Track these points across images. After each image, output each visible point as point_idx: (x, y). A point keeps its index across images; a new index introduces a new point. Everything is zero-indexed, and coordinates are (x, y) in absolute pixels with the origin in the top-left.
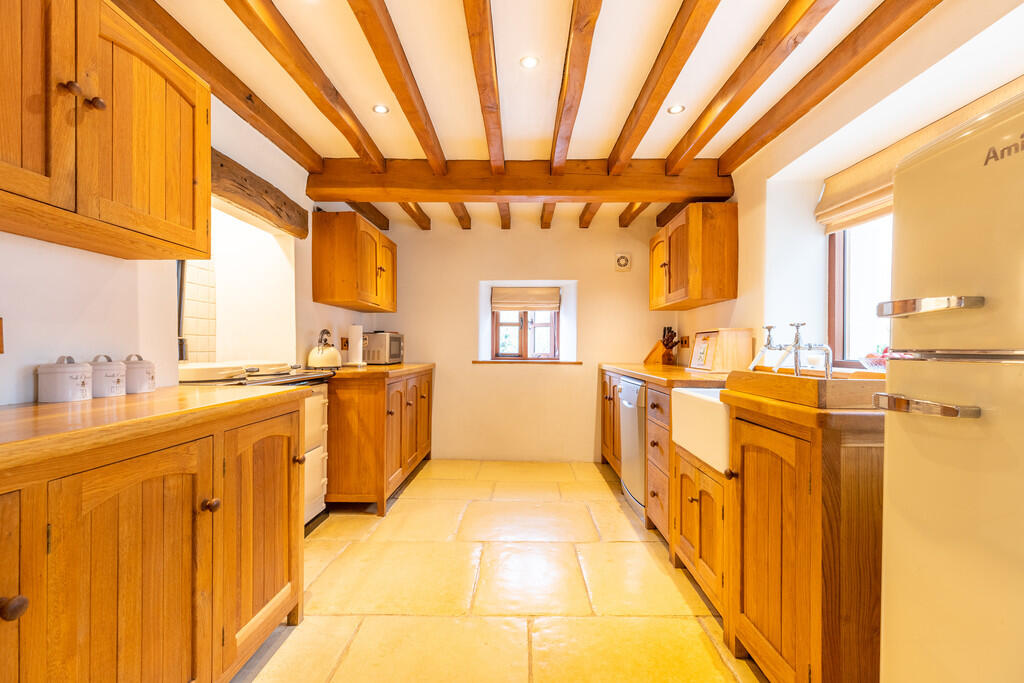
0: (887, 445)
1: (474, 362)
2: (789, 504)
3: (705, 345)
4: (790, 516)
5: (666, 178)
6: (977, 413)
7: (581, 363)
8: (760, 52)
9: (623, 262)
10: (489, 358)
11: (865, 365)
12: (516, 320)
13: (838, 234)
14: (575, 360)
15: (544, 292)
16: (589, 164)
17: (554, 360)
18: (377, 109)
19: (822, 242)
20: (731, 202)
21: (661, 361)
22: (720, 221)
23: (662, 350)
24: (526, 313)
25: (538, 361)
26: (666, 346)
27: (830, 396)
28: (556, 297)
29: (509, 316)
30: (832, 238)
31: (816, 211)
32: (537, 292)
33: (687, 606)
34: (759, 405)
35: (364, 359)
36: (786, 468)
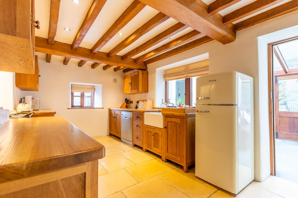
0: (196, 118)
1: (68, 109)
2: (179, 130)
3: (143, 103)
4: (179, 132)
5: (134, 63)
6: (208, 112)
7: (103, 108)
8: (164, 47)
9: (115, 81)
10: (70, 107)
11: (177, 107)
12: (80, 95)
13: (167, 81)
14: (101, 107)
15: (90, 87)
16: (117, 56)
17: (92, 107)
18: (66, 29)
19: (164, 83)
20: (146, 71)
21: (125, 107)
22: (145, 75)
23: (125, 104)
24: (83, 93)
25: (87, 108)
26: (127, 103)
27: (186, 111)
28: (93, 89)
29: (77, 94)
30: (166, 82)
31: (164, 76)
32: (88, 87)
33: (152, 158)
34: (173, 114)
35: (32, 108)
36: (178, 124)
